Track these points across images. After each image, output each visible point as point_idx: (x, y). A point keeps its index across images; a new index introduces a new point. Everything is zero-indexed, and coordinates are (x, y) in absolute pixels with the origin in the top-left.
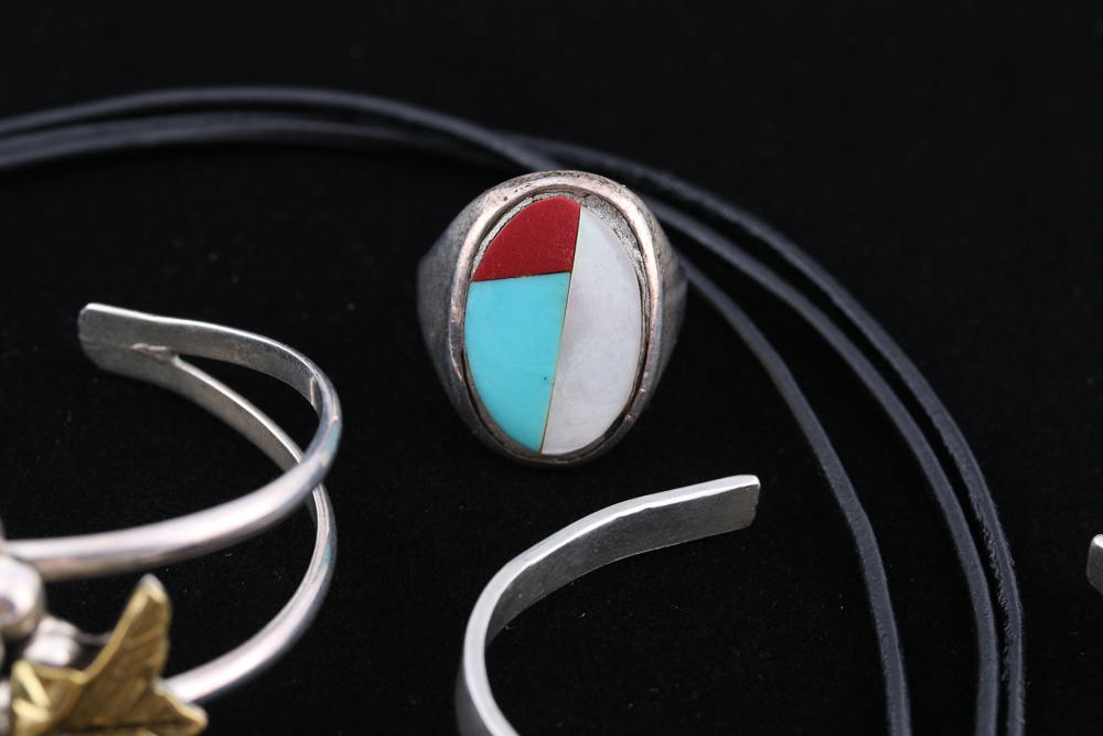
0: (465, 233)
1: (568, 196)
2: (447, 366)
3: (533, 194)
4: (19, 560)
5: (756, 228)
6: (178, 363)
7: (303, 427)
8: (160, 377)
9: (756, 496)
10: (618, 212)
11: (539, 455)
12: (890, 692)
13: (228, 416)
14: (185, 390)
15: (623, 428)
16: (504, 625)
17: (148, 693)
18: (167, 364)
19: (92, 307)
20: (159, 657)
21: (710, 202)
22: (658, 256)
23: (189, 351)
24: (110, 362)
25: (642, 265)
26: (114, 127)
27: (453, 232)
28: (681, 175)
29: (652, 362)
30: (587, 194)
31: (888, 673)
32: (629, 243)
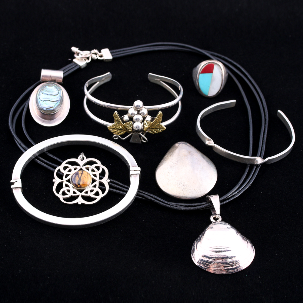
0: (199, 67)
1: (213, 63)
2: (196, 84)
3: (208, 63)
4: (145, 108)
5: (238, 66)
6: (161, 82)
7: (178, 92)
8: (158, 83)
9: (235, 103)
10: (219, 66)
11: (207, 96)
12: (250, 129)
13: (167, 89)
14: (162, 85)
15: (219, 93)
16: (202, 118)
17: (159, 124)
18: (160, 82)
19: (150, 74)
20: (161, 120)
21: (232, 62)
22: (224, 71)
23: (163, 80)
24: (152, 81)
25: (222, 72)
26: (152, 47)
27: (198, 66)
28: (229, 57)
29: (223, 85)
30: (215, 63)
31: (250, 126)
32: (220, 70)
